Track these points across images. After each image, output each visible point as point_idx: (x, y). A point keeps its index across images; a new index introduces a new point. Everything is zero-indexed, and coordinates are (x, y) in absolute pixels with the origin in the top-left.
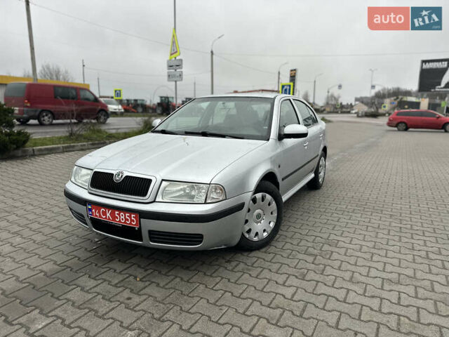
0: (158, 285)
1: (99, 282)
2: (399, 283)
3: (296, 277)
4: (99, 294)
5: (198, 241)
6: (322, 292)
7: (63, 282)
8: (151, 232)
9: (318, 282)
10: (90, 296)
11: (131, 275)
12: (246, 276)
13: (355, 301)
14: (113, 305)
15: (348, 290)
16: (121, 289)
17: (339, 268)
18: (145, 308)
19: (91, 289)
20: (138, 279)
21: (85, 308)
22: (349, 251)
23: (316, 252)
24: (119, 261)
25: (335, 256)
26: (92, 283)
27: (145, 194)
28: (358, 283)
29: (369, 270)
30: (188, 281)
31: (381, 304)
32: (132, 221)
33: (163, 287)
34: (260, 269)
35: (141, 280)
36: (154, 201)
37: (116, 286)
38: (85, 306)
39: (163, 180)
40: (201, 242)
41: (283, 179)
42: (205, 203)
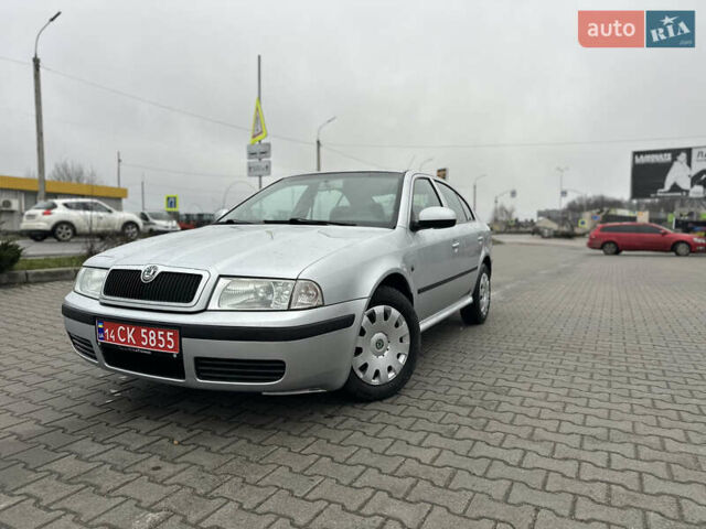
0: (208, 450)
1: (108, 447)
2: (608, 440)
3: (441, 435)
4: (105, 463)
5: (275, 374)
6: (483, 453)
7: (47, 447)
8: (199, 361)
9: (476, 441)
10: (91, 466)
11: (164, 437)
12: (358, 435)
13: (536, 465)
14: (128, 478)
15: (525, 452)
16: (145, 456)
17: (511, 423)
18: (183, 480)
19: (93, 456)
20: (176, 442)
21: (80, 483)
22: (527, 400)
23: (473, 402)
24: (148, 418)
25: (505, 407)
26: (97, 448)
28: (542, 441)
29: (560, 425)
30: (260, 444)
31: (579, 469)
33: (218, 452)
34: (381, 426)
35: (179, 443)
36: (205, 310)
37: (137, 451)
38: (79, 479)
39: (221, 276)
40: (281, 375)
41: (419, 292)
42: (289, 310)
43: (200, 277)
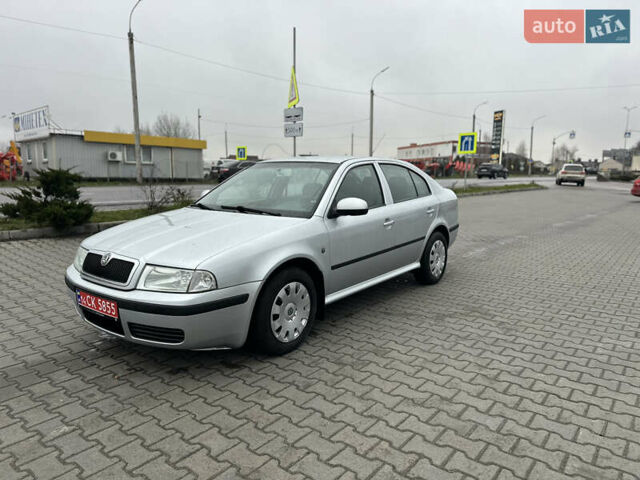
0: (132, 385)
3: (298, 388)
5: (179, 338)
8: (131, 325)
11: (111, 373)
14: (70, 400)
16: (90, 386)
17: (361, 382)
20: (116, 377)
22: (395, 362)
23: (350, 361)
27: (125, 281)
30: (168, 384)
32: (112, 310)
33: (136, 387)
34: (262, 377)
35: (118, 378)
36: (134, 289)
37: (88, 382)
39: (147, 264)
40: (182, 339)
41: (333, 268)
42: (187, 293)
43: (133, 264)
